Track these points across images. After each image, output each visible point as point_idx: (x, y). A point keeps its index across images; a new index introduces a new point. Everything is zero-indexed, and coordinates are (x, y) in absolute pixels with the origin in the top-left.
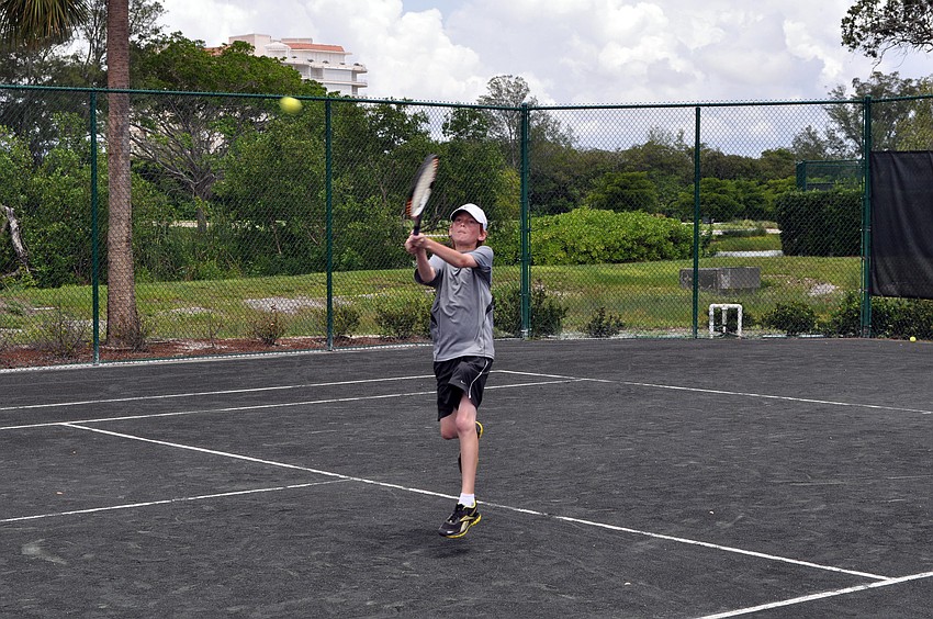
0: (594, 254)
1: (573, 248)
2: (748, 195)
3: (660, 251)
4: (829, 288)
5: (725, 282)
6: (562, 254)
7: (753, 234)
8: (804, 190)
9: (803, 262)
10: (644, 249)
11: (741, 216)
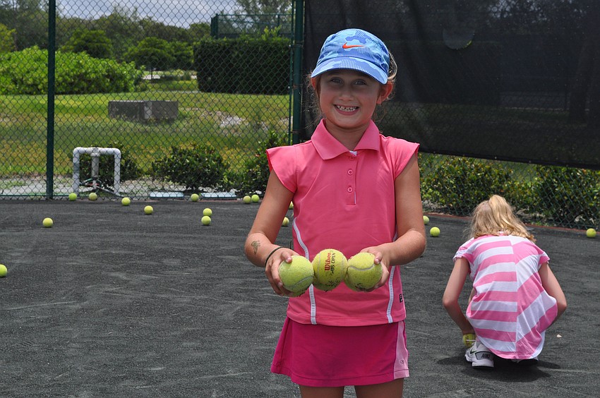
0: (40, 87)
1: (21, 80)
2: (179, 53)
3: (98, 86)
4: (237, 120)
5: (148, 114)
6: (12, 86)
7: (182, 79)
8: (217, 38)
9: (214, 97)
10: (84, 84)
11: (175, 67)
